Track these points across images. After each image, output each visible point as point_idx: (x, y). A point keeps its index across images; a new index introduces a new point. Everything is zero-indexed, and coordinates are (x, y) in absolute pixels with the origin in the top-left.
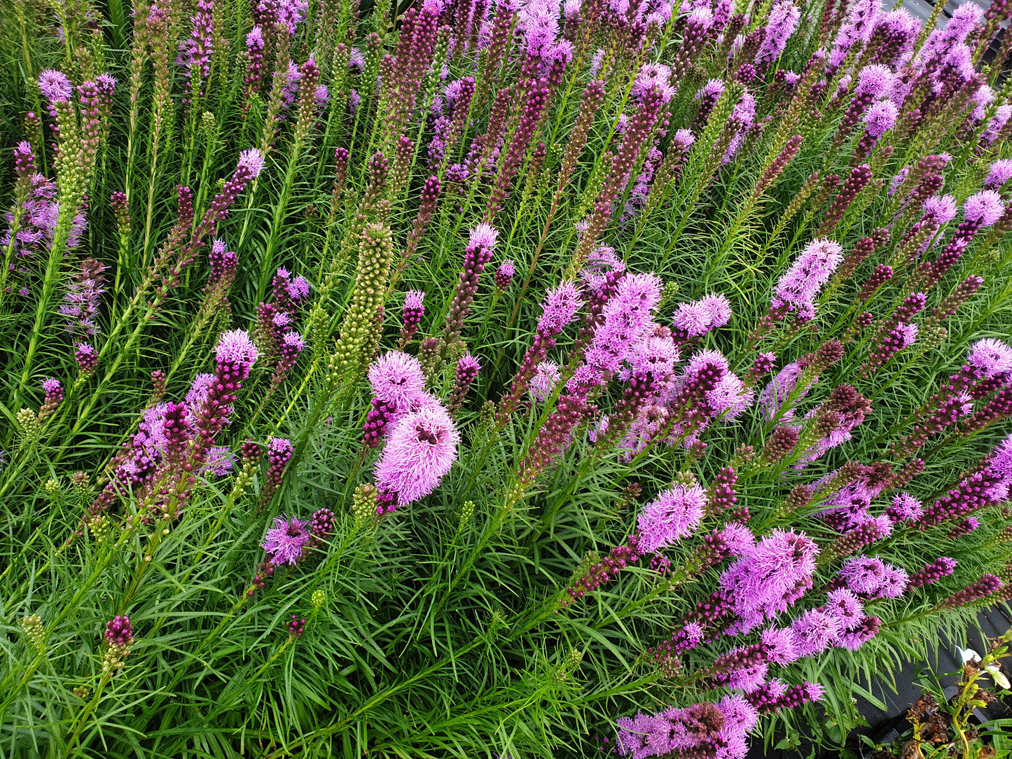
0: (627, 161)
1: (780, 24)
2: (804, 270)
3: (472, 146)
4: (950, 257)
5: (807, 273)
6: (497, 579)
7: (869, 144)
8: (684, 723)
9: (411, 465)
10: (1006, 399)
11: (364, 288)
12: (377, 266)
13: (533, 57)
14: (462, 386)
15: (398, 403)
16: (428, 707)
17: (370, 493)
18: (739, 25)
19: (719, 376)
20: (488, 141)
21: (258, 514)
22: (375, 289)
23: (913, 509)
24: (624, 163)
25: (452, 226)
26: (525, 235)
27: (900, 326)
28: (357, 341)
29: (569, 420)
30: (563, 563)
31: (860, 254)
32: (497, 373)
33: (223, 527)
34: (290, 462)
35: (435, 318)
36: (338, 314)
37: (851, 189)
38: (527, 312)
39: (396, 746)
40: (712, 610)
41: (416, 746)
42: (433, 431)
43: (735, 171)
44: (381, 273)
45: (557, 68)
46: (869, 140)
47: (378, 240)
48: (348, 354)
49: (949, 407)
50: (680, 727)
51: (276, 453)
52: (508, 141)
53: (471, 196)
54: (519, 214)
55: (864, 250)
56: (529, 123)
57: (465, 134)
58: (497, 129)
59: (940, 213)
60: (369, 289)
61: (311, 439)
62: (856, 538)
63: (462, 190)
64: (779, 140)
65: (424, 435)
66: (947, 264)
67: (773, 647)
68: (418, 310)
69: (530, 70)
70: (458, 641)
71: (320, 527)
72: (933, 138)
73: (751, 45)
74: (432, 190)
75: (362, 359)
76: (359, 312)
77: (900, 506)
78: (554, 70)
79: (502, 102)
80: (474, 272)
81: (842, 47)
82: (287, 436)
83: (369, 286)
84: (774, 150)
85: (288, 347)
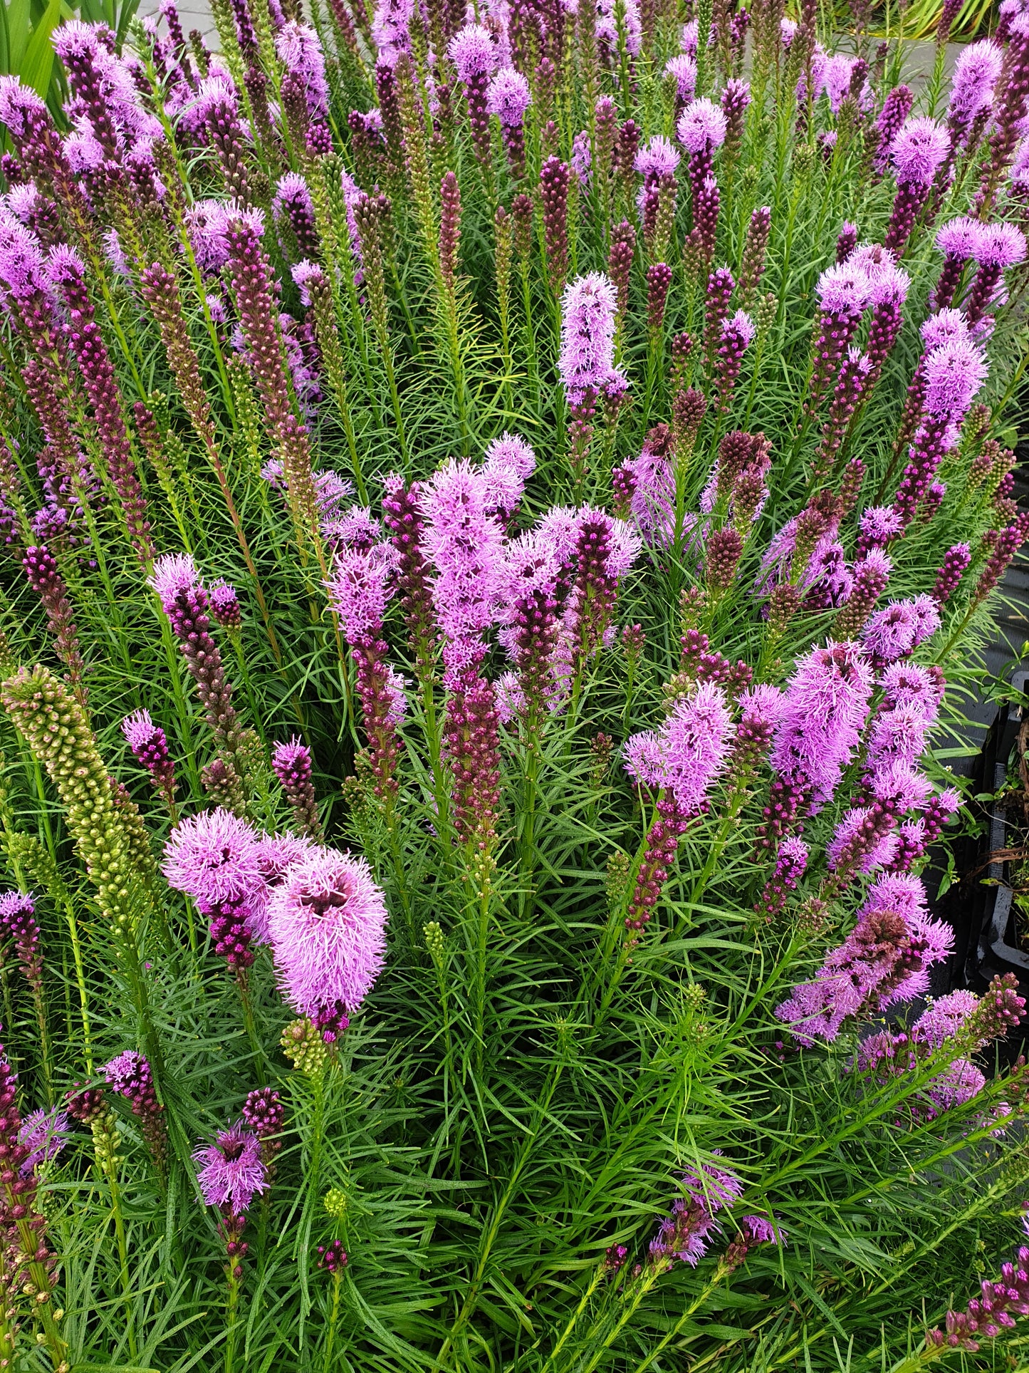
0: (269, 348)
1: (301, 60)
2: (581, 333)
3: (41, 473)
4: (710, 209)
5: (587, 335)
6: (532, 983)
7: (518, 139)
8: (860, 958)
9: (334, 955)
10: (884, 327)
11: (69, 776)
12: (65, 731)
13: (30, 298)
14: (301, 791)
15: (243, 886)
16: (555, 1187)
17: (305, 1032)
18: (260, 87)
19: (606, 532)
20: (62, 450)
21: (164, 1168)
22: (86, 763)
23: (888, 520)
24: (267, 353)
25: (99, 593)
26: (205, 534)
27: (726, 323)
28: (116, 851)
29: (489, 727)
30: (575, 895)
31: (623, 270)
32: (310, 731)
33: (127, 1223)
34: (155, 1074)
35: (176, 726)
36: (43, 824)
37: (555, 198)
38: (287, 628)
39: (552, 1262)
40: (787, 806)
41: (575, 1242)
42: (328, 888)
43: (395, 276)
44: (79, 737)
45: (75, 291)
46: (514, 133)
47: (38, 695)
48: (118, 879)
49: (845, 378)
50: (860, 967)
51: (127, 1082)
52: (86, 432)
53: (93, 537)
54: (177, 515)
55: (623, 262)
56: (102, 385)
57: (19, 463)
58: (61, 426)
59: (661, 165)
60: (78, 772)
61: (156, 1022)
62: (864, 599)
63: (73, 538)
64: (424, 198)
65: (321, 904)
66: (712, 219)
67: (900, 795)
68: (155, 739)
69: (41, 318)
70: (531, 1086)
71: (266, 1120)
72: (589, 81)
73: (293, 103)
74: (42, 567)
75: (141, 867)
76: (88, 813)
77: (873, 527)
78: (73, 297)
79: (40, 384)
80: (198, 632)
81: (395, 43)
82: (122, 1046)
83: (74, 768)
84: (427, 214)
85: (13, 919)
